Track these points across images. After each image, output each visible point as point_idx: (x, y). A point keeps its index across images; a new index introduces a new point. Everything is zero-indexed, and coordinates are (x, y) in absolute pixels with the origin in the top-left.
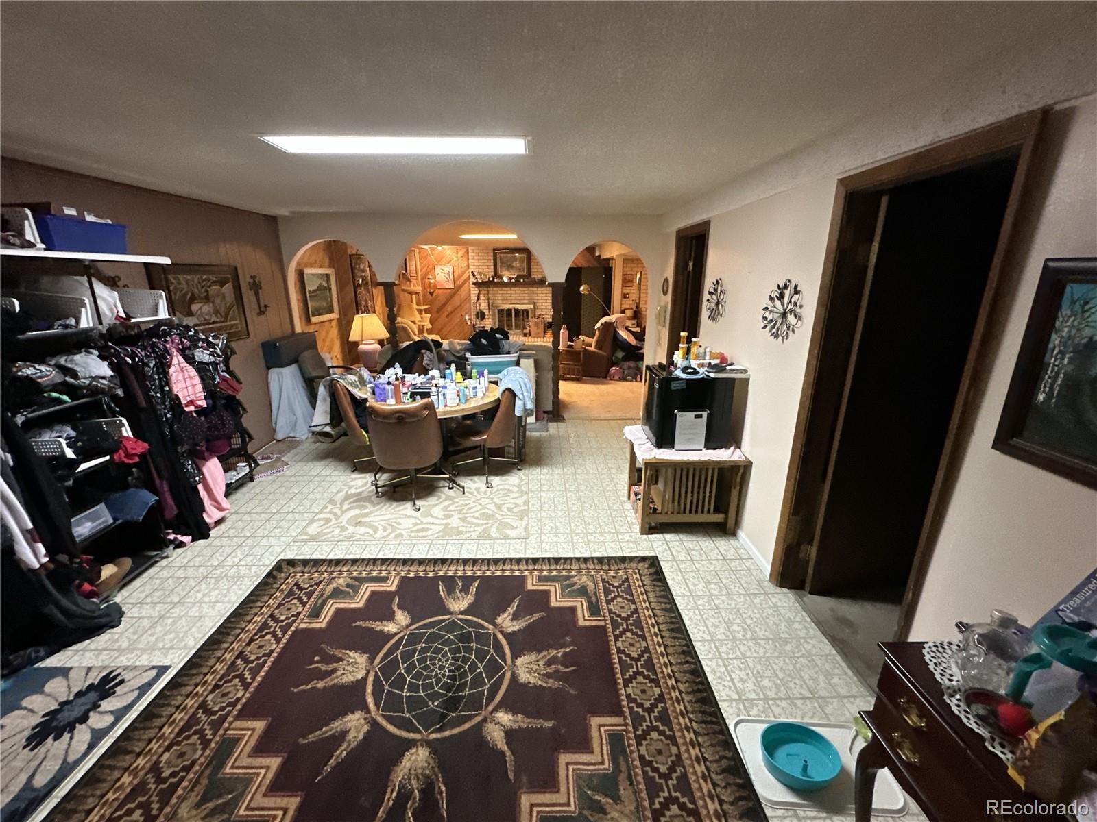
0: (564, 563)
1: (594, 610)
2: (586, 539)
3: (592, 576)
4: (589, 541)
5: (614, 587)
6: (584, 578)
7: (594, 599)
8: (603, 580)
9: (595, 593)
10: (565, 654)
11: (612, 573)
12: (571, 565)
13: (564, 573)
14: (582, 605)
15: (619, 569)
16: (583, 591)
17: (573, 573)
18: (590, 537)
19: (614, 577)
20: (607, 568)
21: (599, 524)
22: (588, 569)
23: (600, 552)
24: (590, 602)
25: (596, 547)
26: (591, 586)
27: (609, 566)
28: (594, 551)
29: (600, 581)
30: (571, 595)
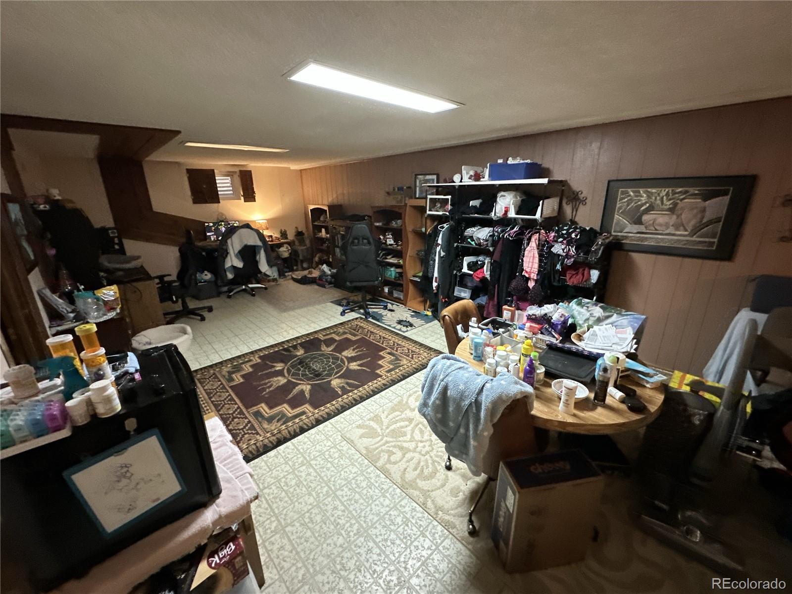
0: (295, 431)
1: (258, 414)
2: (290, 463)
3: (267, 432)
4: (286, 463)
5: (248, 433)
6: (273, 428)
7: (260, 419)
8: (257, 433)
9: (260, 423)
10: (265, 391)
11: (252, 442)
12: (289, 432)
13: (290, 424)
14: (266, 413)
15: (247, 448)
16: (270, 420)
17: (283, 427)
18: (288, 468)
19: (250, 440)
20: (258, 445)
21: (286, 492)
22: (274, 435)
23: (270, 458)
24: (262, 416)
25: (276, 461)
26: (266, 425)
27: (257, 447)
28: (276, 456)
29: (260, 432)
30: (278, 414)
